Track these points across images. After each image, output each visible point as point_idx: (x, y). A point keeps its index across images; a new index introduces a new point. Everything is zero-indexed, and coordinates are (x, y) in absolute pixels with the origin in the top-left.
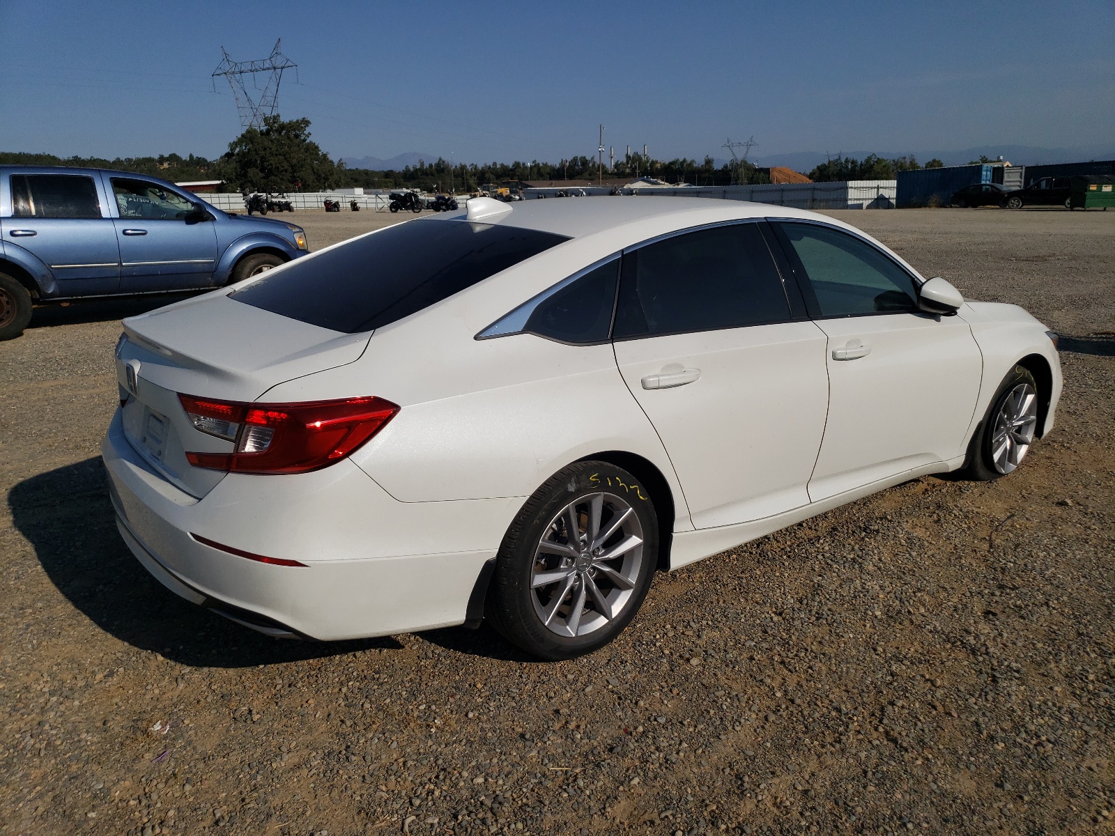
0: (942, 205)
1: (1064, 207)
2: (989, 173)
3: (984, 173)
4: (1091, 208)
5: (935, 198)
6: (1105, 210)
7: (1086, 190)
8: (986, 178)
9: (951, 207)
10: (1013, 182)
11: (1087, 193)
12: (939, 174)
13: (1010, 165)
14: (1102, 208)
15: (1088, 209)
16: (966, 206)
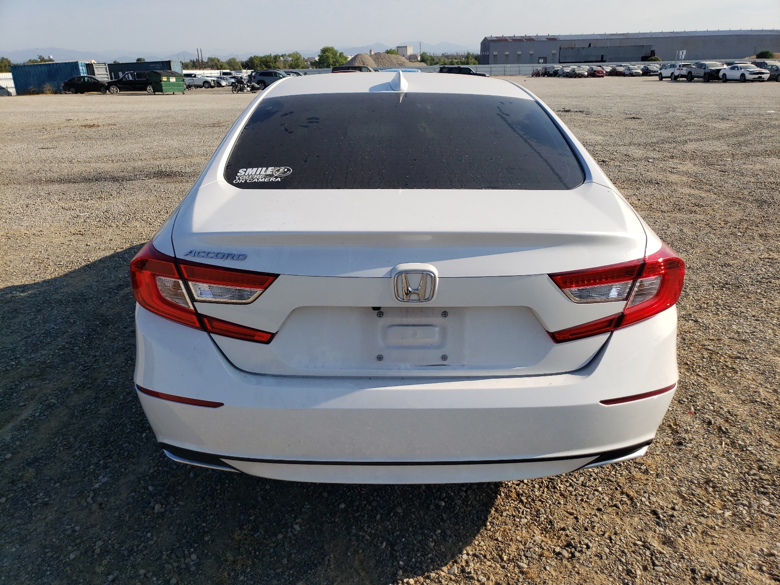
0: (56, 92)
1: (147, 92)
2: (84, 68)
3: (80, 68)
4: (167, 93)
5: (47, 86)
6: (174, 94)
7: (161, 81)
8: (83, 71)
9: (66, 93)
10: (102, 75)
11: (162, 83)
12: (46, 68)
13: (96, 63)
14: (172, 93)
15: (165, 93)
16: (76, 93)
